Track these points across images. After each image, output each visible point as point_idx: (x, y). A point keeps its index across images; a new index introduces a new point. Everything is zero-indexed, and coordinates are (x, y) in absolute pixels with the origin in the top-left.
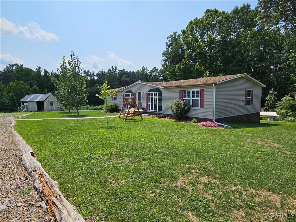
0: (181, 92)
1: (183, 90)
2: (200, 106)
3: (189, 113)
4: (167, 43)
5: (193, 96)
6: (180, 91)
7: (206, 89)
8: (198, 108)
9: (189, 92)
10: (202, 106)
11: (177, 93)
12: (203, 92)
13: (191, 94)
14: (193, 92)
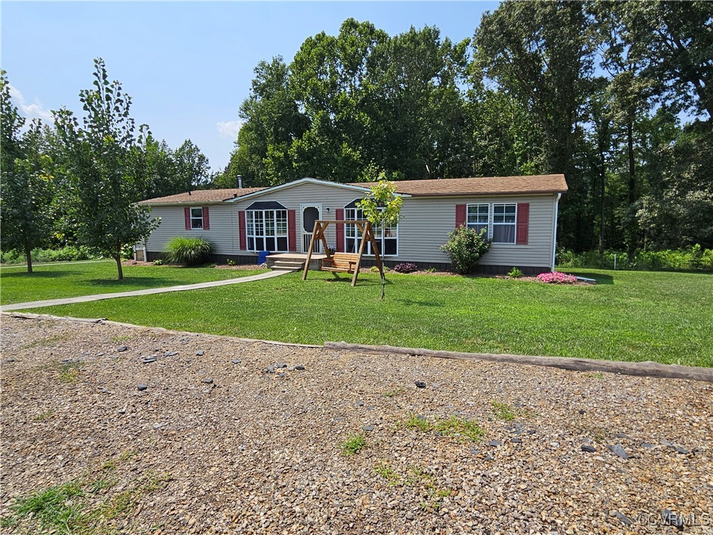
0: (460, 210)
1: (468, 204)
2: (517, 241)
3: (486, 256)
4: (255, 83)
5: (497, 219)
6: (457, 206)
7: (533, 204)
8: (513, 245)
9: (485, 209)
10: (523, 239)
11: (450, 210)
12: (524, 209)
13: (491, 214)
14: (498, 209)
